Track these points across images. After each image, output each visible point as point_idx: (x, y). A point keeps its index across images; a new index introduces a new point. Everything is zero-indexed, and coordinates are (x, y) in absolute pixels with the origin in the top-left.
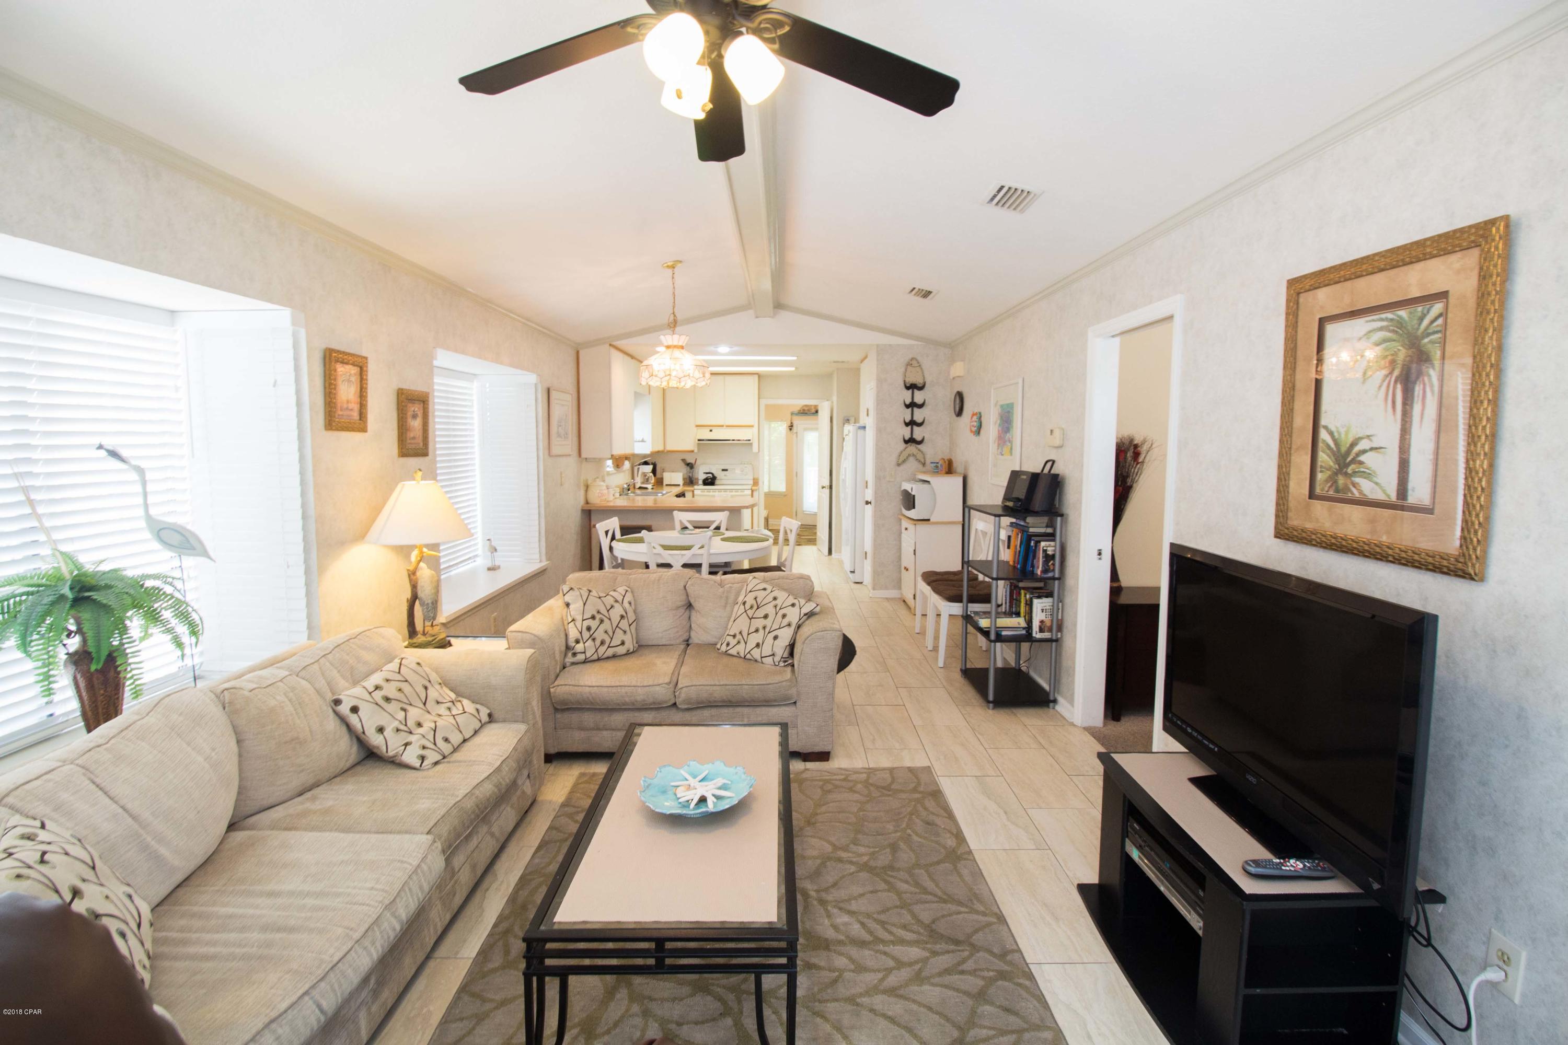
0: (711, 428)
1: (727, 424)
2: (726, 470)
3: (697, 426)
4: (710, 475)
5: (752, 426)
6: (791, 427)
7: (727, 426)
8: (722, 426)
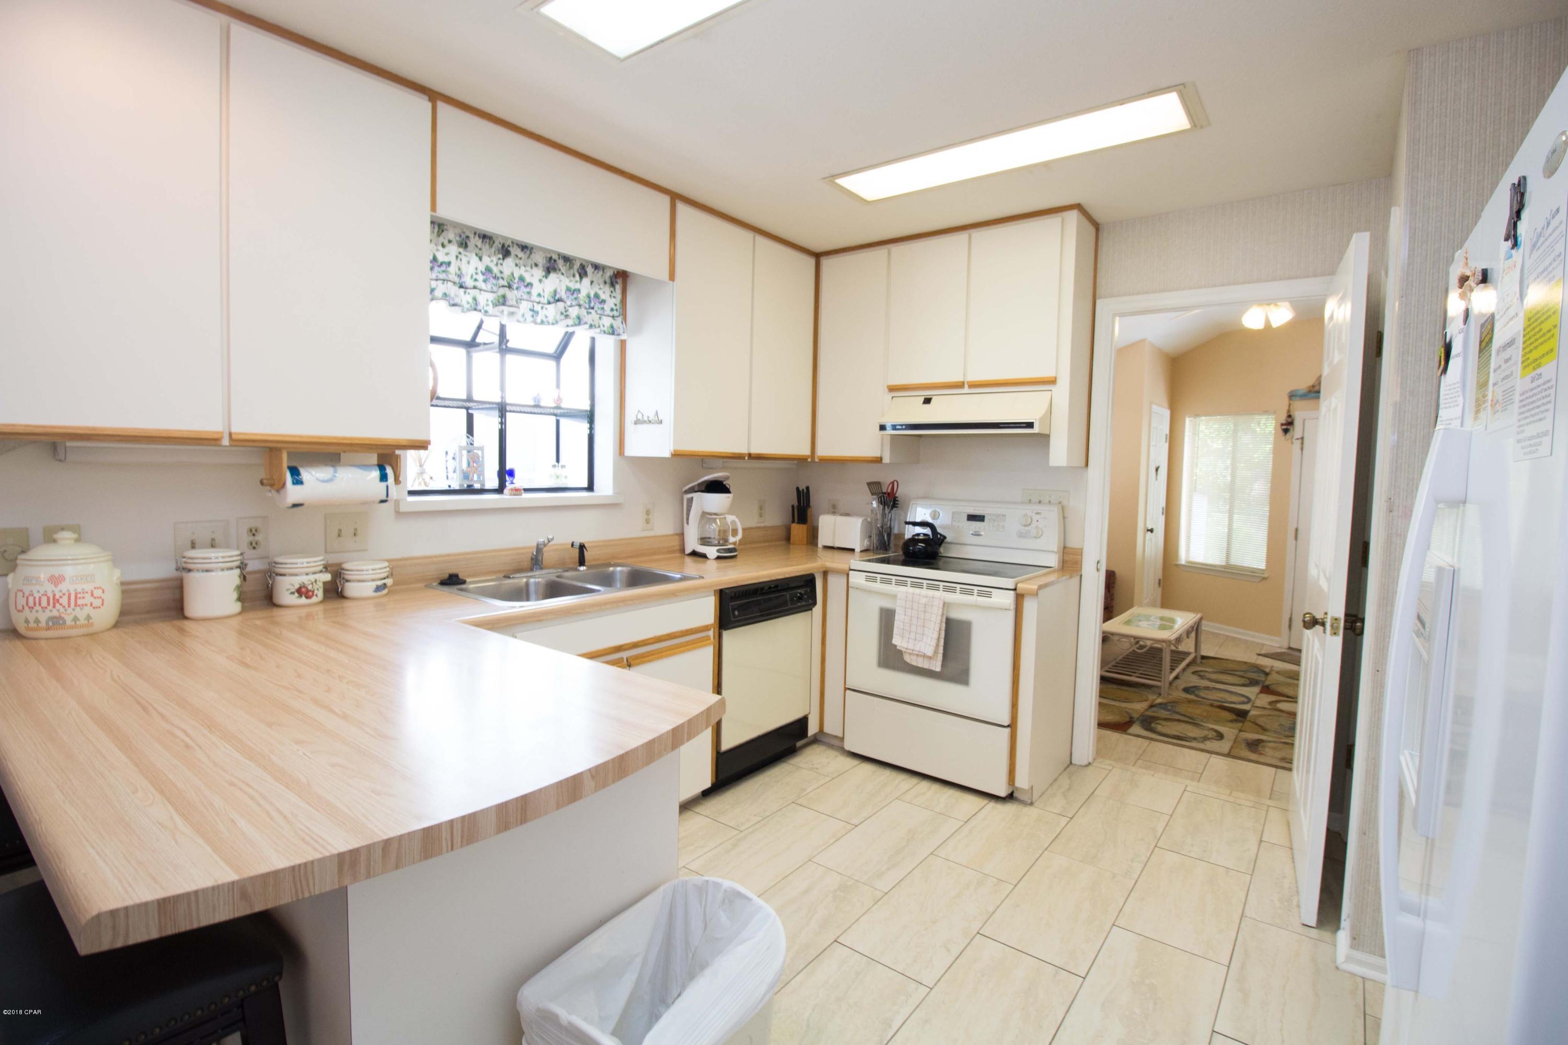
0: (928, 393)
1: (972, 377)
2: (979, 518)
3: (892, 389)
4: (927, 531)
5: (1053, 381)
6: (1287, 426)
7: (973, 385)
8: (960, 385)
